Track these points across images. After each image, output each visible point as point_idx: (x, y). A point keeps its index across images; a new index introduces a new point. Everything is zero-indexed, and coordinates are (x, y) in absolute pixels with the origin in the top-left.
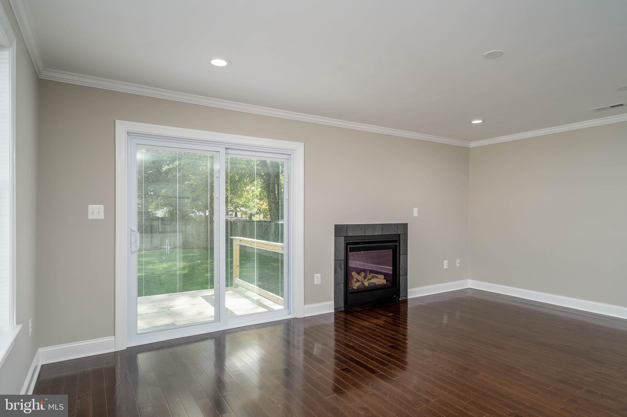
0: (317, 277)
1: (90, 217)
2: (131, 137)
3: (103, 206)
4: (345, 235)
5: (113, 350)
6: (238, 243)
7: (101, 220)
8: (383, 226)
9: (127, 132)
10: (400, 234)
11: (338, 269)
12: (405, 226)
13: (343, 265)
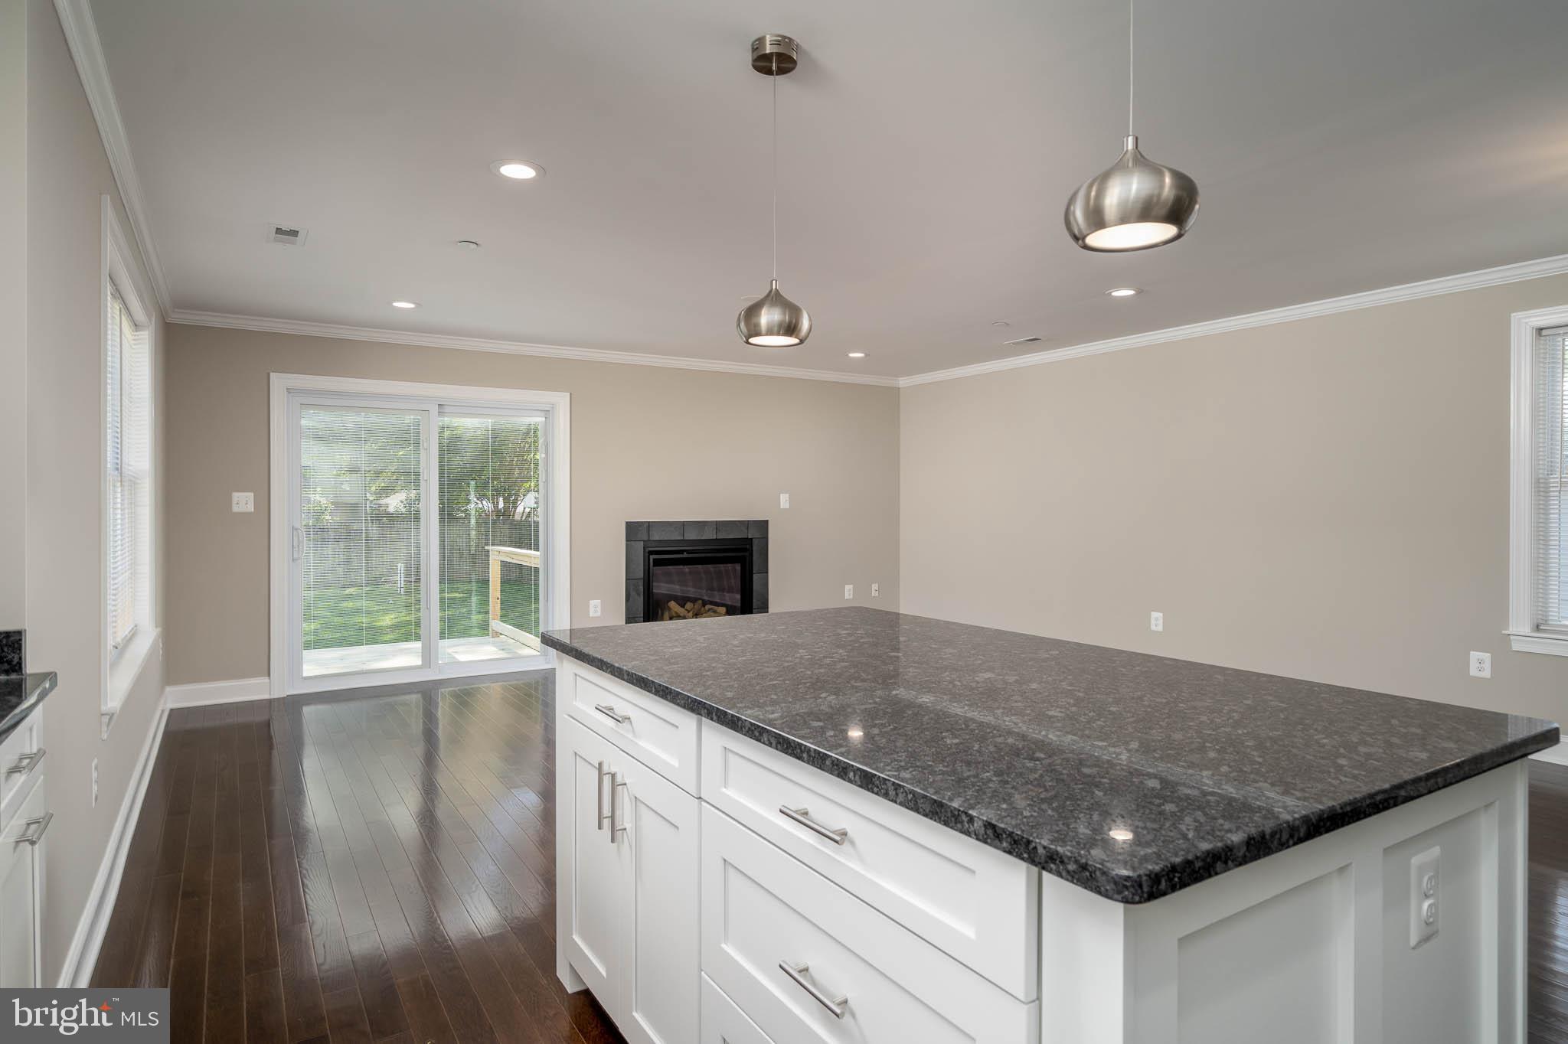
0: (595, 606)
1: (235, 509)
2: (292, 394)
3: (252, 494)
4: (646, 539)
5: (267, 697)
6: (497, 558)
7: (249, 514)
8: (719, 525)
9: (287, 389)
10: (751, 539)
11: (633, 593)
12: (764, 525)
13: (641, 588)
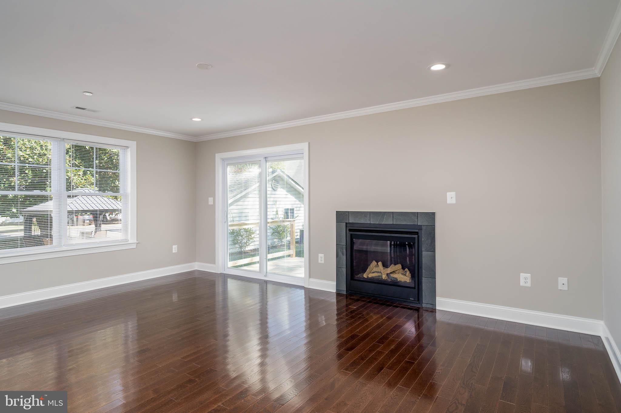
0: (321, 258)
2: (224, 161)
4: (347, 221)
8: (395, 215)
9: (221, 159)
10: (420, 226)
11: (340, 254)
13: (345, 251)
